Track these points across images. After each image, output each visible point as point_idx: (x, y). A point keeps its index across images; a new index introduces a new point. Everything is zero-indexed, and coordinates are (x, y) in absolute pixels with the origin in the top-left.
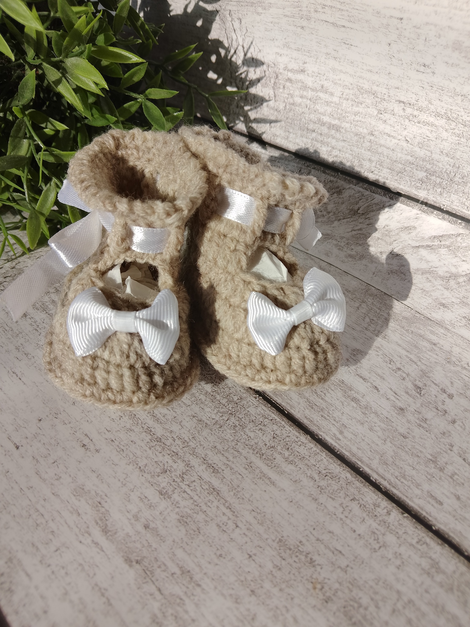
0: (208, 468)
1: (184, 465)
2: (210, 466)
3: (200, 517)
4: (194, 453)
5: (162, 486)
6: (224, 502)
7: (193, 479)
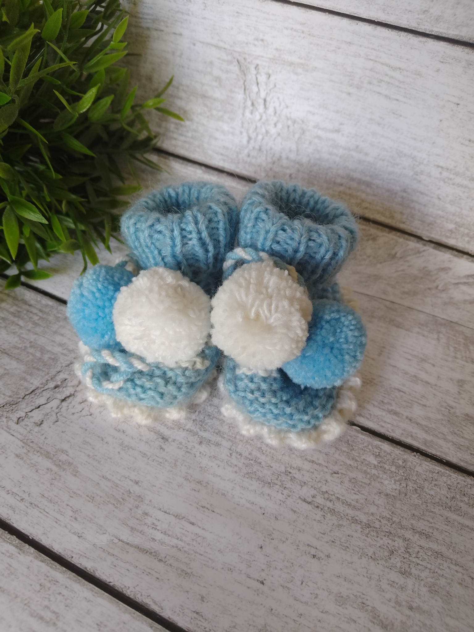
0: (420, 535)
1: (401, 541)
2: (421, 533)
3: (442, 582)
4: (402, 528)
5: (399, 567)
6: (450, 561)
7: (416, 550)
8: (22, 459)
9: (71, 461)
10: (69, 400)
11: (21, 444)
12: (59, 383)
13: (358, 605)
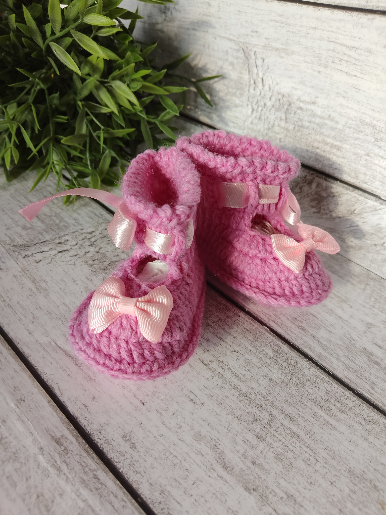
0: (286, 417)
1: (268, 415)
2: (287, 415)
3: (290, 455)
4: (273, 406)
5: (257, 432)
6: (304, 443)
7: (278, 426)
8: (16, 278)
9: (47, 288)
10: (64, 253)
11: (20, 270)
12: (63, 241)
13: (211, 445)
